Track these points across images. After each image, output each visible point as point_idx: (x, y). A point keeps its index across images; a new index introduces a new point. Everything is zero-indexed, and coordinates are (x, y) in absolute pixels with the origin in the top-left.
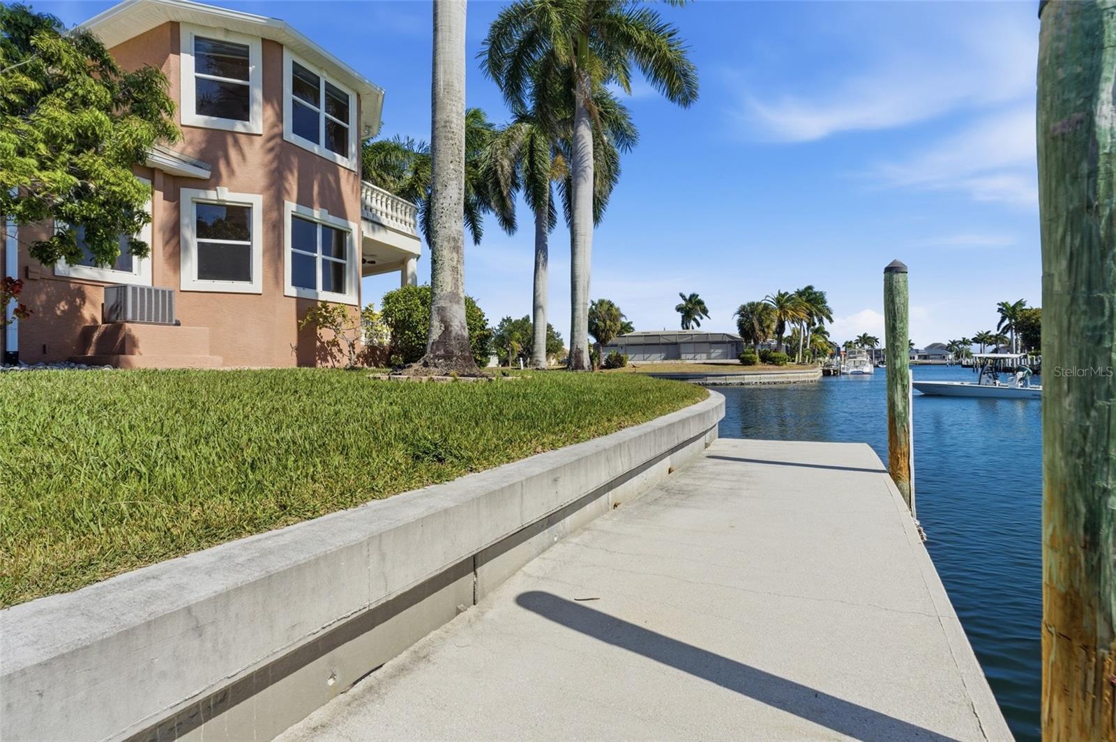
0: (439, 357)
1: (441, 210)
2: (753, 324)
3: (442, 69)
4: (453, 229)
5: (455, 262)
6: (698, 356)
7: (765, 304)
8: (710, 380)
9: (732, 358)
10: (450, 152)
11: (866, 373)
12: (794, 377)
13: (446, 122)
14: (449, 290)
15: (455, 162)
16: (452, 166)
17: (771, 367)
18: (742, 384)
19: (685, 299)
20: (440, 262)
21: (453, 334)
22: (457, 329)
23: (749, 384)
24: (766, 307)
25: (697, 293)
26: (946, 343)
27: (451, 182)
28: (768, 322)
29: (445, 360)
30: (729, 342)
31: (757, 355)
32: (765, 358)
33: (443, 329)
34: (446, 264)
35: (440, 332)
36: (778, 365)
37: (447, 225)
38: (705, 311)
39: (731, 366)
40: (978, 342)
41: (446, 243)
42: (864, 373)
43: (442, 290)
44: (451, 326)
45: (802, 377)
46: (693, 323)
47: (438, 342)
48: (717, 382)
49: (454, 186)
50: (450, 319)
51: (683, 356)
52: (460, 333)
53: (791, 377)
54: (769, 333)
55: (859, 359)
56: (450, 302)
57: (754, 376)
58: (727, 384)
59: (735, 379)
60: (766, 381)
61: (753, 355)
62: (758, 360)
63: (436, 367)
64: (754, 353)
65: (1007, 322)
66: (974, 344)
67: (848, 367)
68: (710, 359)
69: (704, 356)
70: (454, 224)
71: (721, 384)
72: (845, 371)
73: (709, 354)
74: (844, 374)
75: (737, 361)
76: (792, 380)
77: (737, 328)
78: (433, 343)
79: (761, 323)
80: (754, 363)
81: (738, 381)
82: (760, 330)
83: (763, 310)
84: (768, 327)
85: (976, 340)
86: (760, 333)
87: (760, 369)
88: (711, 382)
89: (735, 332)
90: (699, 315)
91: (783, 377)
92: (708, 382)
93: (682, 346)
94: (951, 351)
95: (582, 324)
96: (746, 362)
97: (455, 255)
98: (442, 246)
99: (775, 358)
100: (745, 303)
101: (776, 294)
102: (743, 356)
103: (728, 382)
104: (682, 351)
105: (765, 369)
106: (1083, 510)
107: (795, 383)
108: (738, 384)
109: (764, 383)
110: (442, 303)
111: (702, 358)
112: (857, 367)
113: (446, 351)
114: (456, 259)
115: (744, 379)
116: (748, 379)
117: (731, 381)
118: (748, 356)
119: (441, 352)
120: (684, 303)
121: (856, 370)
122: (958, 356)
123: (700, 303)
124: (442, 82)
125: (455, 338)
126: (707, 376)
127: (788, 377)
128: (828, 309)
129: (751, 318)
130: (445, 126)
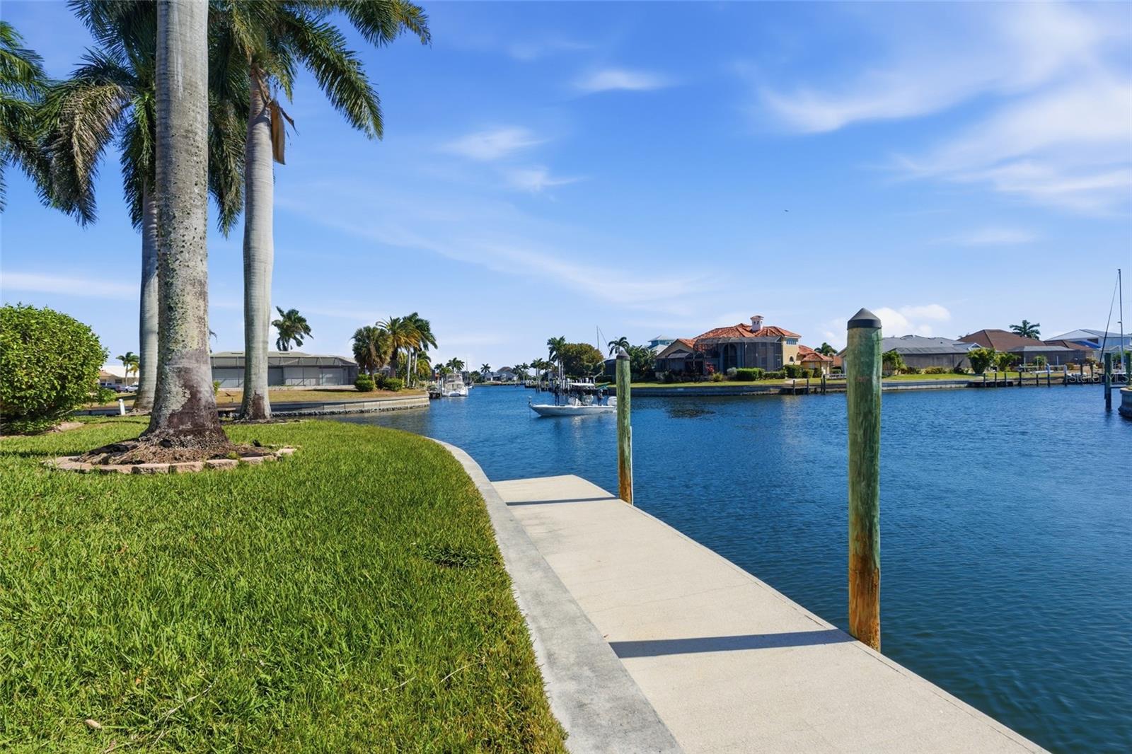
0: (186, 433)
1: (181, 244)
2: (369, 350)
3: (180, 61)
4: (199, 269)
5: (202, 312)
6: (307, 382)
7: (382, 330)
8: (327, 409)
9: (344, 384)
10: (194, 171)
11: (463, 396)
12: (411, 402)
13: (187, 131)
14: (195, 346)
15: (199, 185)
16: (196, 190)
17: (388, 393)
18: (362, 412)
19: (283, 315)
20: (181, 311)
21: (203, 402)
22: (208, 395)
23: (368, 411)
24: (382, 332)
25: (297, 309)
26: (513, 367)
27: (195, 210)
28: (385, 348)
29: (195, 435)
30: (342, 366)
31: (374, 381)
32: (381, 385)
33: (188, 396)
34: (189, 312)
35: (183, 401)
36: (394, 391)
37: (191, 264)
38: (307, 330)
39: (347, 393)
40: (535, 367)
41: (189, 287)
42: (460, 395)
43: (185, 347)
44: (200, 392)
45: (418, 402)
46: (292, 342)
47: (181, 413)
48: (336, 410)
49: (199, 215)
50: (198, 382)
51: (288, 382)
52: (210, 400)
53: (409, 403)
54: (385, 359)
55: (457, 382)
56: (197, 361)
57: (374, 403)
58: (346, 413)
59: (354, 407)
60: (385, 407)
61: (370, 382)
62: (375, 387)
63: (183, 446)
64: (370, 379)
65: (554, 353)
66: (532, 369)
67: (448, 390)
68: (319, 385)
69: (314, 381)
70: (199, 263)
71: (340, 413)
72: (445, 394)
73: (318, 379)
74: (445, 396)
75: (352, 387)
76: (409, 406)
77: (353, 352)
78: (172, 415)
79: (378, 349)
80: (371, 390)
81: (358, 409)
82: (377, 356)
83: (379, 336)
84: (385, 353)
85: (533, 365)
86: (378, 360)
87: (377, 396)
88: (329, 411)
89: (350, 356)
90: (300, 334)
91: (400, 403)
92: (325, 411)
93: (286, 371)
94: (516, 374)
95: (261, 366)
96: (363, 388)
97: (201, 303)
98: (182, 290)
99: (391, 384)
100: (362, 326)
101: (389, 321)
102: (359, 382)
103: (347, 410)
104: (286, 375)
105: (383, 396)
106: (868, 524)
107: (411, 408)
108: (357, 412)
109: (383, 410)
110: (184, 363)
111: (311, 384)
112: (455, 390)
113: (195, 425)
114: (202, 308)
115: (364, 406)
116: (368, 406)
117: (350, 410)
118: (366, 382)
119: (188, 426)
120: (281, 319)
121: (454, 392)
122: (521, 378)
123: (302, 320)
124: (180, 79)
125: (205, 407)
126: (324, 404)
127: (405, 403)
128: (432, 336)
129: (366, 341)
130: (186, 137)
